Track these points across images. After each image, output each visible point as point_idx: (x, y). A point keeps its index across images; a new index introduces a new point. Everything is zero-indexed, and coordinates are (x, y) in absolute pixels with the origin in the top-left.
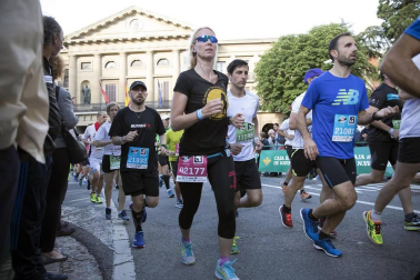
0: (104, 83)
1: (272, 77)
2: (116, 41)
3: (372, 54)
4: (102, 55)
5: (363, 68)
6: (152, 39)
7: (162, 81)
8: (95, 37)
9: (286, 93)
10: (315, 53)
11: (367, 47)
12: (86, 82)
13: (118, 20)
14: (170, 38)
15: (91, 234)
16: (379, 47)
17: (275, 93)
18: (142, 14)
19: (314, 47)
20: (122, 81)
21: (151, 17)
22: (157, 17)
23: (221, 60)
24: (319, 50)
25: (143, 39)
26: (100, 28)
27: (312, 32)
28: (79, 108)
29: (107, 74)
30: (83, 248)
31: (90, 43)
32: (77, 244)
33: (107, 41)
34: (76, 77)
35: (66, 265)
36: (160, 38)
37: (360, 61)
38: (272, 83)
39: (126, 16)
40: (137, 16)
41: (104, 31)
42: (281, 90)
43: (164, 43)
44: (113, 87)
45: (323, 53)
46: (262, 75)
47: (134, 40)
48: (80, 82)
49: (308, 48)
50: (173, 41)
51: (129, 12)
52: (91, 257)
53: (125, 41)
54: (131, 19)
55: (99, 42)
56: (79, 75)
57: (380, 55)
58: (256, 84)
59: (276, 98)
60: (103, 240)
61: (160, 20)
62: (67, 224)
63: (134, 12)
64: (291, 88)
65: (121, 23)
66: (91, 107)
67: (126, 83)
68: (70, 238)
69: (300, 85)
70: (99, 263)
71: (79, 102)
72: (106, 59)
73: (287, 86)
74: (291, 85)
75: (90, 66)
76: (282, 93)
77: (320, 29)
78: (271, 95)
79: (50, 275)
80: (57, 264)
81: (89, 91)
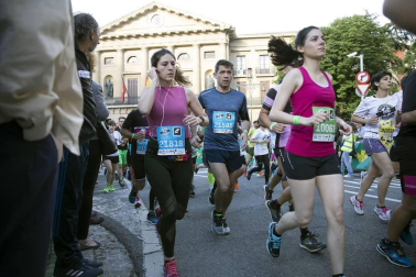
0: (126, 78)
2: (138, 36)
3: (398, 47)
4: (125, 50)
5: (388, 61)
6: (172, 34)
8: (117, 33)
10: (337, 46)
11: (393, 39)
12: (109, 76)
13: (140, 15)
14: (190, 33)
15: (118, 224)
16: (406, 39)
18: (163, 9)
19: (336, 39)
20: (143, 75)
21: (172, 12)
22: (178, 12)
23: (242, 54)
24: (342, 43)
25: (164, 35)
26: (123, 23)
27: (335, 24)
29: (129, 68)
30: (113, 237)
31: (113, 38)
32: (106, 233)
33: (129, 37)
34: (100, 72)
35: (98, 252)
36: (181, 33)
37: (385, 54)
39: (148, 11)
40: (159, 12)
41: (126, 27)
43: (184, 37)
44: (135, 81)
45: (345, 45)
47: (155, 35)
48: (103, 76)
49: (330, 42)
50: (193, 36)
51: (151, 7)
52: (121, 246)
53: (146, 36)
54: (152, 14)
55: (121, 38)
56: (102, 70)
57: (407, 47)
58: (276, 78)
60: (131, 229)
61: (180, 15)
62: (96, 213)
63: (156, 8)
65: (143, 19)
66: (114, 101)
68: (99, 226)
70: (129, 251)
72: (128, 54)
75: (113, 61)
77: (343, 21)
79: (86, 261)
80: (91, 251)
81: (112, 85)
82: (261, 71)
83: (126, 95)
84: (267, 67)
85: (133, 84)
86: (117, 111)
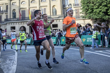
0: (21, 10)
1: (88, 4)
7: (43, 8)
9: (95, 10)
12: (14, 10)
17: (90, 11)
20: (28, 9)
28: (12, 20)
29: (22, 6)
34: (10, 8)
38: (88, 7)
42: (92, 9)
46: (84, 3)
48: (12, 10)
56: (12, 7)
58: (82, 8)
59: (90, 13)
64: (97, 8)
66: (16, 19)
67: (29, 10)
69: (101, 7)
71: (12, 18)
73: (95, 8)
74: (97, 7)
75: (16, 4)
76: (93, 11)
78: (88, 12)
81: (15, 13)
82: (76, 5)
83: (21, 17)
84: (78, 3)
85: (24, 12)
86: (17, 23)
